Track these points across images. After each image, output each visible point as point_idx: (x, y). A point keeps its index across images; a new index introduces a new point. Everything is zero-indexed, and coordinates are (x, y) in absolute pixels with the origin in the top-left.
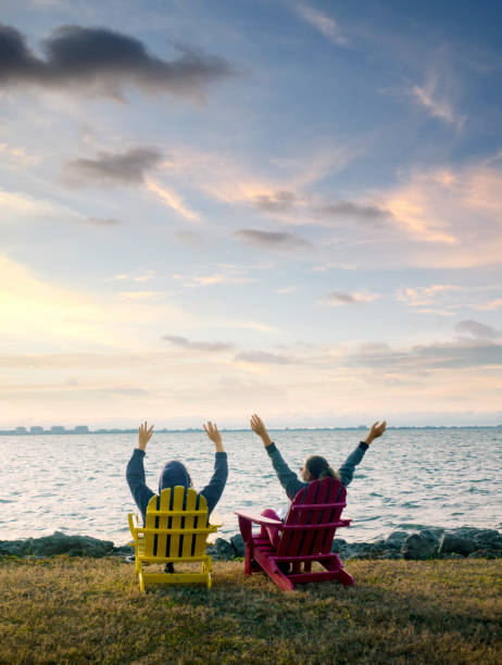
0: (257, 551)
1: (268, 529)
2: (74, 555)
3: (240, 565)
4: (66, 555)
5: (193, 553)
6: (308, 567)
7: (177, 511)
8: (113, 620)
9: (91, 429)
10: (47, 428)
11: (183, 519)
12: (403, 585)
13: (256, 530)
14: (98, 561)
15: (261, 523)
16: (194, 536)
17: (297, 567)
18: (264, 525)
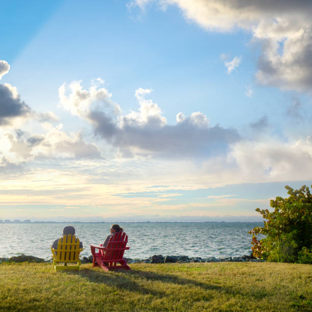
0: (97, 259)
1: (101, 251)
2: (30, 262)
3: (91, 265)
4: (27, 262)
5: (74, 259)
6: (115, 264)
7: (69, 243)
8: (46, 279)
9: (32, 221)
10: (12, 220)
11: (71, 246)
12: (148, 270)
13: (97, 251)
14: (39, 264)
15: (98, 248)
16: (75, 253)
17: (111, 264)
18: (100, 249)
